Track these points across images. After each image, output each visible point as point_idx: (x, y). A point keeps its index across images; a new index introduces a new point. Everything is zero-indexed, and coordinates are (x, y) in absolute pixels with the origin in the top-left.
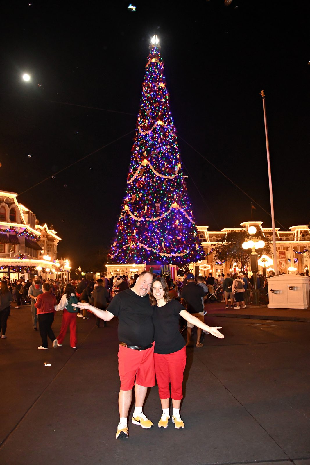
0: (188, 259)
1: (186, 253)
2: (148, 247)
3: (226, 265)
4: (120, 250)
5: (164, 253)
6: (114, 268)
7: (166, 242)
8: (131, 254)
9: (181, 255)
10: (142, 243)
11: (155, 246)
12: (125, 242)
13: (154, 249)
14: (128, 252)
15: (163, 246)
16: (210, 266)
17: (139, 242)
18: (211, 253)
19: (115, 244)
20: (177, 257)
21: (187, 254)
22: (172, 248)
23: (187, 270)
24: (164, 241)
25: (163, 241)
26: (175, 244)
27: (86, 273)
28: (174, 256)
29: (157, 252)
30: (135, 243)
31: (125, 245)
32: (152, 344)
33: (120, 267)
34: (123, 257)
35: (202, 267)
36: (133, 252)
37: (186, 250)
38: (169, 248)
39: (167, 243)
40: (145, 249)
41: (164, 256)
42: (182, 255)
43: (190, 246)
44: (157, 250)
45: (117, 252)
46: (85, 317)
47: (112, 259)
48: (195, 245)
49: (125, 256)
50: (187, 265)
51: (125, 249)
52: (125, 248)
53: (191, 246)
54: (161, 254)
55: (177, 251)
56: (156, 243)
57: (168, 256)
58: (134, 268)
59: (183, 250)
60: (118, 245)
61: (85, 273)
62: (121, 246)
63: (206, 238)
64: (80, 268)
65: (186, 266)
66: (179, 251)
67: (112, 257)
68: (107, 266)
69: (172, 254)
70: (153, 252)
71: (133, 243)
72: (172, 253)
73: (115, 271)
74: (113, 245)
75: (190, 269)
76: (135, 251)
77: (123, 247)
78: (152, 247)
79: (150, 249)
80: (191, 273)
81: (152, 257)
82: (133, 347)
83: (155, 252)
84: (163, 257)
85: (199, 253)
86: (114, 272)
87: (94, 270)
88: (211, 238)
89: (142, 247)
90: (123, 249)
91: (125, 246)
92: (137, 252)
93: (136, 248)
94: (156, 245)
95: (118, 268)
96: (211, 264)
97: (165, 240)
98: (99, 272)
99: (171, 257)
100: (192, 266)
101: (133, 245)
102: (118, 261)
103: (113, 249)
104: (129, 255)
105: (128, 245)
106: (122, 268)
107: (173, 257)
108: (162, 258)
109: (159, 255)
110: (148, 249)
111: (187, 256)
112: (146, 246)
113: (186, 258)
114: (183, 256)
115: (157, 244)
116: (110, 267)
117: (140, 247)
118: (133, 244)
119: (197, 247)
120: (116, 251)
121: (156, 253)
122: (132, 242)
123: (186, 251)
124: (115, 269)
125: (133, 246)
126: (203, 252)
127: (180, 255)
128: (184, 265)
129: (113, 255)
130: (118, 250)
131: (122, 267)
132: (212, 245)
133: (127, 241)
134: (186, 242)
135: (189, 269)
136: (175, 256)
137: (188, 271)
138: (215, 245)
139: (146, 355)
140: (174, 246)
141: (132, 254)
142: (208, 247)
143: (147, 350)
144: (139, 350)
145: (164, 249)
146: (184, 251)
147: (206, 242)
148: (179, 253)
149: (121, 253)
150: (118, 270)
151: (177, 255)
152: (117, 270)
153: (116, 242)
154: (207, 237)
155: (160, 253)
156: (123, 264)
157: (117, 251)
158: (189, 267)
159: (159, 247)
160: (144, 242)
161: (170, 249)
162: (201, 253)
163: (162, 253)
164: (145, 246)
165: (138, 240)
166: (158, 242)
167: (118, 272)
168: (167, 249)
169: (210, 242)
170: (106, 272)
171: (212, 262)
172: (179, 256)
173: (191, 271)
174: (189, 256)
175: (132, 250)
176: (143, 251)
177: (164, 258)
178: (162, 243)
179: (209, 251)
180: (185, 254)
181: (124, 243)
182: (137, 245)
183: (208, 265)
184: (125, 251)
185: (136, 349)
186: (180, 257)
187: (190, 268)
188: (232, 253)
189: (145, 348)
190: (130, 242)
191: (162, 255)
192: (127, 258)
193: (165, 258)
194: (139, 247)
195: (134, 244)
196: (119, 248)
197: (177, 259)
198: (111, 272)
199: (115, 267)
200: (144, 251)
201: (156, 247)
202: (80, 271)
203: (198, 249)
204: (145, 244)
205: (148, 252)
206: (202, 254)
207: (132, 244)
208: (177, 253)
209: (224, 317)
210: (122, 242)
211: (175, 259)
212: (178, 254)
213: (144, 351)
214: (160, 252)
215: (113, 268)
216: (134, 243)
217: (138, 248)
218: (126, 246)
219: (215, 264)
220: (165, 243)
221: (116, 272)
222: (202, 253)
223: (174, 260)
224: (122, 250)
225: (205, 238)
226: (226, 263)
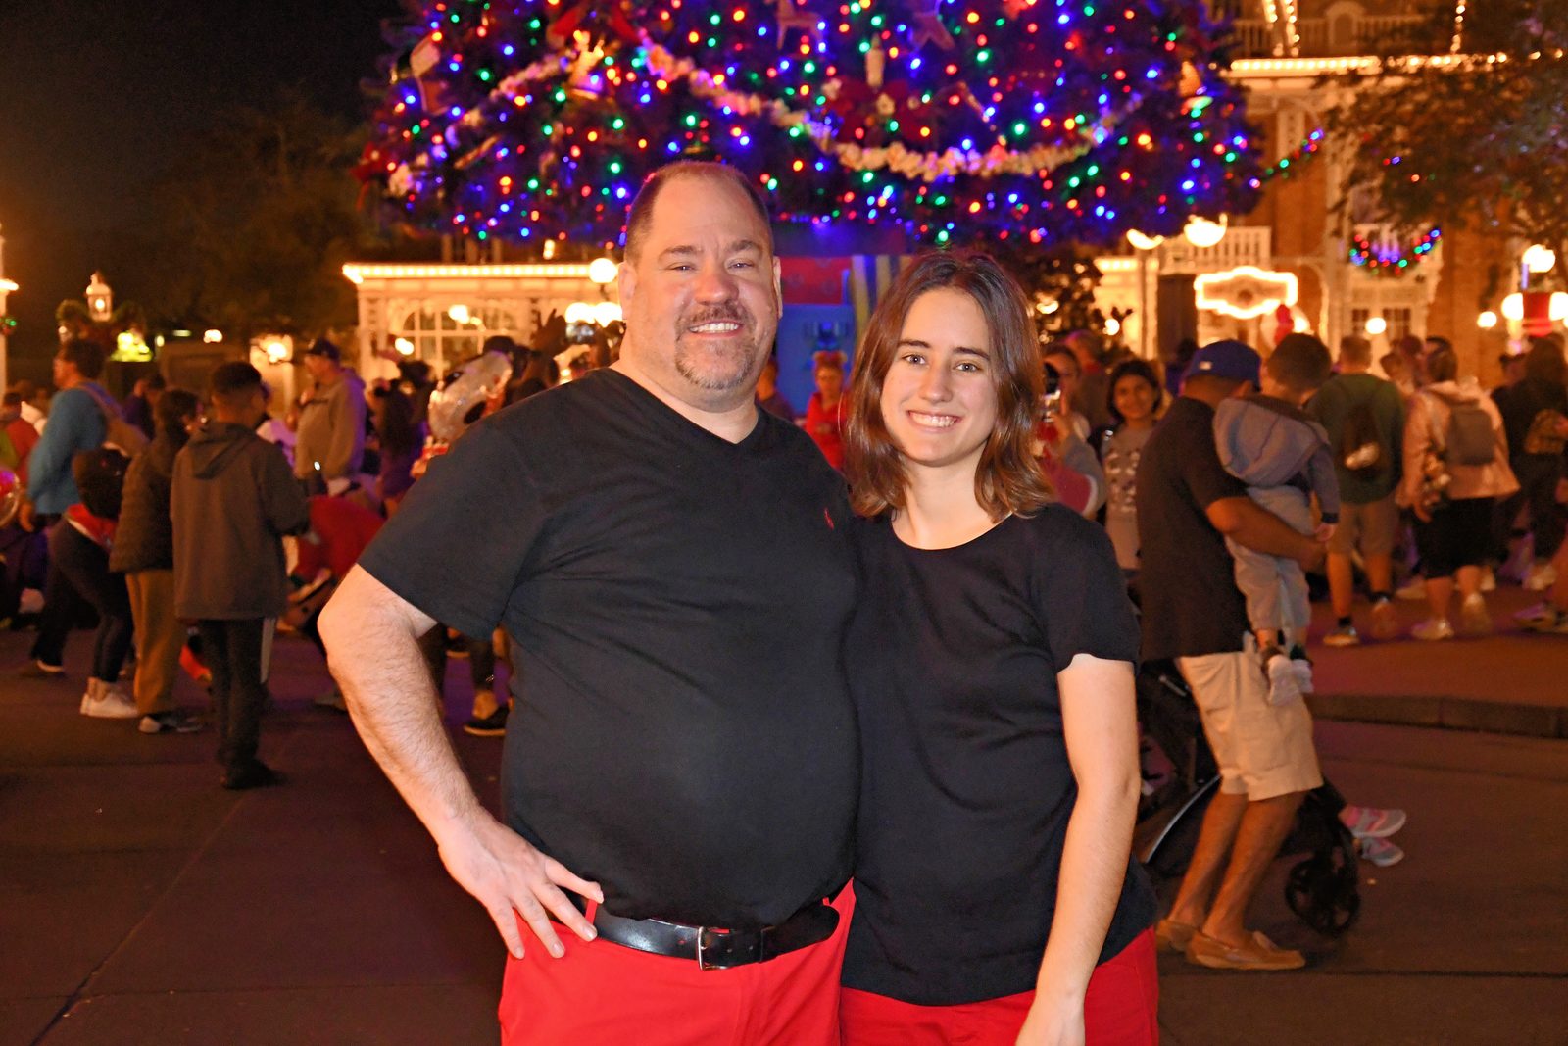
0: (1099, 202)
1: (1082, 141)
2: (732, 84)
3: (1447, 272)
4: (473, 117)
5: (885, 145)
6: (422, 295)
7: (900, 40)
8: (576, 152)
9: (1040, 164)
10: (678, 48)
11: (794, 77)
12: (521, 37)
13: (794, 105)
14: (548, 130)
15: (874, 76)
16: (1290, 282)
17: (646, 41)
18: (1307, 158)
19: (424, 59)
20: (1006, 181)
21: (1095, 154)
22: (955, 100)
23: (1081, 315)
24: (878, 31)
25: (870, 32)
26: (983, 56)
27: (160, 341)
28: (974, 167)
29: (822, 133)
30: (615, 45)
31: (524, 66)
32: (835, 905)
33: (473, 286)
34: (506, 181)
35: (1216, 291)
36: (592, 136)
37: (1080, 119)
38: (926, 99)
39: (910, 47)
40: (707, 107)
41: (884, 174)
42: (1047, 159)
43: (1120, 74)
44: (816, 117)
45: (450, 132)
46: (154, 716)
47: (405, 198)
48: (1172, 69)
49: (522, 168)
50: (1080, 268)
51: (521, 101)
52: (521, 91)
53: (1136, 79)
54: (849, 154)
55: (1004, 121)
56: (805, 49)
57: (920, 177)
58: (603, 293)
59: (1058, 113)
60: (454, 67)
61: (150, 343)
62: (485, 75)
63: (1272, 17)
64: (105, 290)
65: (1076, 278)
66: (1020, 129)
67: (401, 179)
68: (354, 272)
69: (952, 160)
70: (782, 131)
71: (591, 49)
72: (959, 145)
73: (427, 323)
74: (404, 62)
75: (1106, 311)
76: (618, 124)
77: (506, 86)
78: (769, 91)
79: (754, 103)
80: (1116, 345)
81: (773, 184)
82: (646, 934)
83: (794, 133)
84: (868, 177)
85: (1205, 150)
86: (418, 333)
87: (232, 308)
88: (1312, 22)
89: (681, 85)
90: (507, 103)
91: (524, 76)
92: (634, 130)
93: (623, 96)
94: (809, 67)
95: (457, 296)
96: (1299, 261)
97: (890, 24)
98: (280, 331)
99: (941, 185)
100: (1125, 285)
101: (599, 69)
102: (460, 218)
103: (411, 99)
104: (560, 158)
105: (551, 66)
106: (498, 296)
107: (963, 184)
108: (862, 193)
109: (833, 160)
110: (732, 103)
111: (1093, 170)
112: (719, 79)
113: (1085, 192)
114: (1050, 177)
115: (814, 55)
116: (380, 285)
117: (662, 85)
118: (598, 52)
119: (1184, 87)
120: (442, 122)
121: (806, 147)
122: (581, 37)
123: (1087, 124)
124: (430, 308)
125: (595, 80)
126: (1238, 141)
127: (1024, 164)
128: (1051, 271)
129: (407, 155)
130: (456, 111)
131: (493, 286)
132: (1322, 79)
133: (535, 24)
134: (1088, 43)
135: (1097, 313)
136: (985, 174)
137: (1086, 321)
138: (1354, 77)
139: (777, 1004)
140: (975, 78)
141: (585, 145)
142: (1286, 103)
143: (786, 961)
144: (713, 957)
145: (886, 104)
146: (1069, 124)
147: (1264, 53)
148: (1014, 145)
149: (486, 146)
150: (460, 314)
151: (996, 161)
152: (445, 317)
153: (437, 37)
154: (1279, 11)
155: (841, 148)
156: (508, 259)
157: (446, 120)
158: (1097, 292)
159: (832, 88)
160: (694, 38)
161: (941, 103)
162: (1219, 149)
163: (862, 144)
164: (704, 74)
165: (642, 22)
166: (830, 35)
167: (459, 333)
168: (912, 104)
169: (1306, 53)
170: (352, 332)
171: (1309, 242)
172: (1016, 168)
173: (1112, 327)
174: (1108, 176)
175: (590, 116)
176: (691, 120)
177: (878, 194)
178: (864, 47)
179: (1286, 143)
180: (1081, 151)
181: (508, 50)
182: (636, 63)
183: (1278, 269)
184: (519, 127)
185: (682, 951)
186: (1028, 186)
187: (1104, 299)
188: (1522, 156)
189: (767, 945)
190: (571, 42)
191: (865, 161)
192: (544, 186)
193: (888, 191)
194: (653, 91)
195: (609, 61)
196: (469, 92)
197: (1001, 200)
198: (396, 328)
199: (434, 286)
200: (696, 130)
201: (805, 90)
202: (106, 317)
203: (1198, 105)
204: (709, 62)
205: (737, 132)
206: (1231, 157)
207: (588, 59)
208: (1002, 140)
209: (1432, 726)
210: (497, 35)
211: (984, 202)
212: (1009, 148)
213: (756, 967)
214: (843, 135)
215: (410, 296)
216: (604, 47)
217: (646, 98)
218: (534, 72)
219: (1341, 254)
220: (894, 52)
221: (439, 334)
222: (1231, 147)
223: (975, 207)
224: (490, 112)
225: (1262, 15)
226: (1448, 254)
